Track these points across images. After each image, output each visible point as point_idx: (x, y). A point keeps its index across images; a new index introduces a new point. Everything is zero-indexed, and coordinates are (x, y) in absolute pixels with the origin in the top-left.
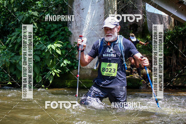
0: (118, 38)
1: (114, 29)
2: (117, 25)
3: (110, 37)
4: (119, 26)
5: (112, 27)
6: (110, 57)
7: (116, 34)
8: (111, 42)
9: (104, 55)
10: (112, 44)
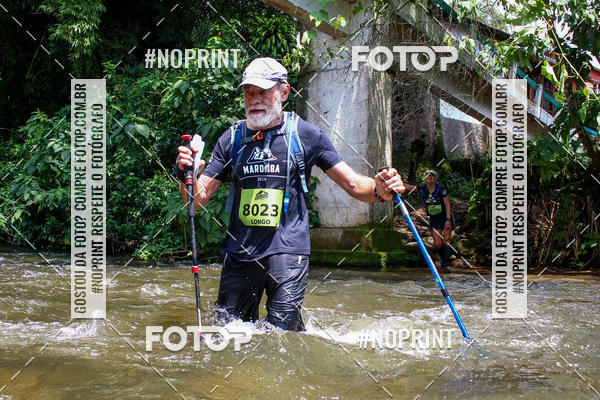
0: (285, 120)
1: (270, 90)
2: (280, 81)
3: (260, 115)
4: (285, 86)
5: (266, 85)
6: (264, 173)
7: (278, 107)
8: (265, 131)
9: (246, 170)
10: (269, 135)
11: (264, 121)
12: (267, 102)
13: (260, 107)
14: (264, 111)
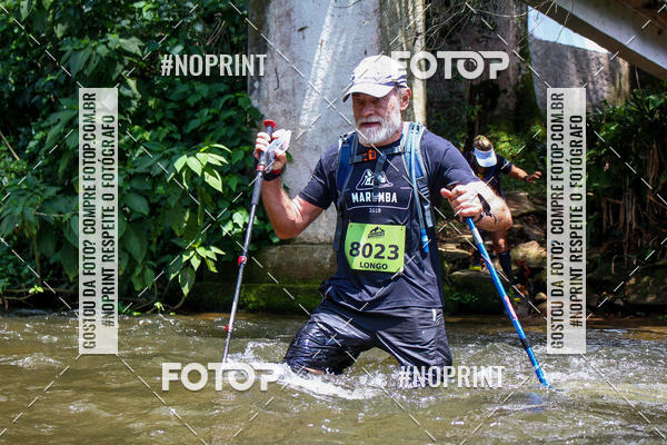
2: (397, 85)
4: (405, 90)
6: (377, 203)
7: (396, 118)
11: (378, 136)
12: (381, 111)
13: (374, 119)
14: (378, 123)
